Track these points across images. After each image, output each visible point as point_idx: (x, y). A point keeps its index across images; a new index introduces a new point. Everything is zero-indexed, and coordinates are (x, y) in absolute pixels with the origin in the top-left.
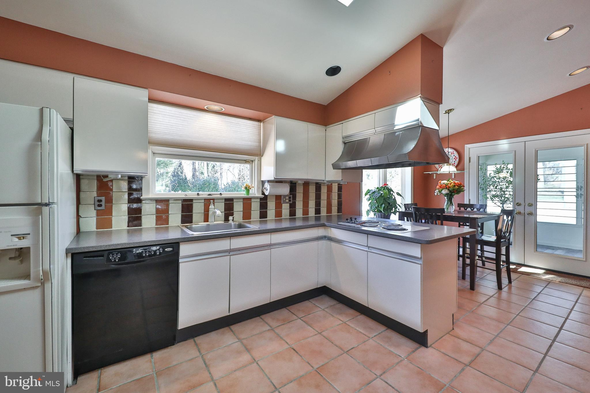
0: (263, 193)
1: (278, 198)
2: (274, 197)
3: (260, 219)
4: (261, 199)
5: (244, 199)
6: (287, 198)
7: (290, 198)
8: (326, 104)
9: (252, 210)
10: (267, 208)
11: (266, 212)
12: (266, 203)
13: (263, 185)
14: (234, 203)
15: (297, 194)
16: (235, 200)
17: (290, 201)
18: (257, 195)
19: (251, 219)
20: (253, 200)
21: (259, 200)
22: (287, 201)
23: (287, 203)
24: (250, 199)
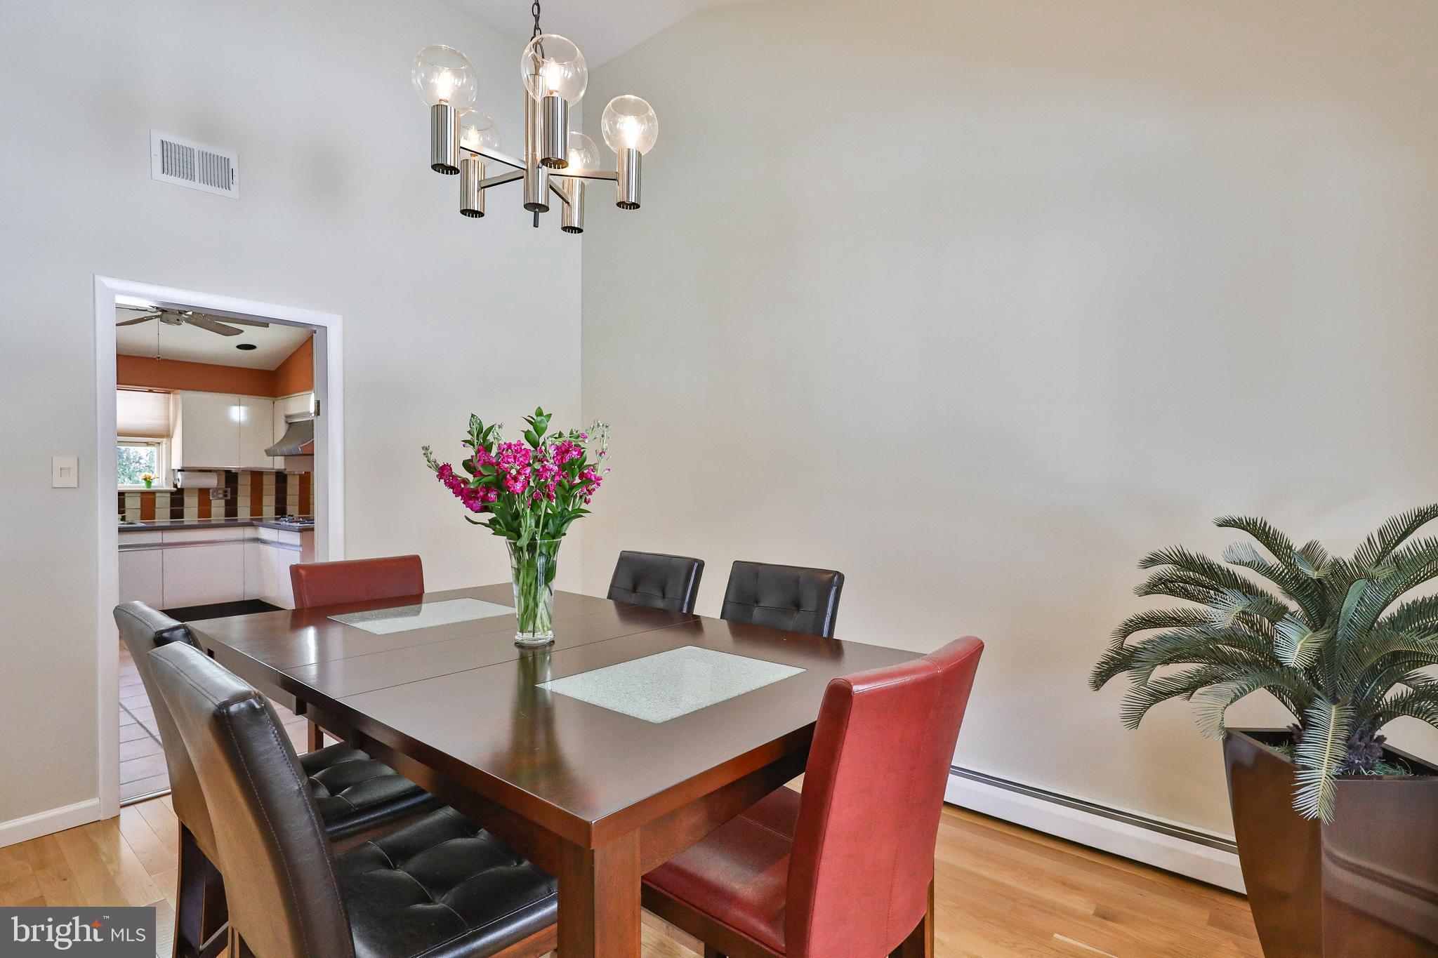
0: (175, 486)
1: (204, 493)
2: (197, 492)
3: (171, 518)
4: (172, 493)
5: (143, 493)
6: (221, 492)
7: (226, 492)
8: (273, 369)
9: (157, 506)
10: (182, 505)
11: (182, 510)
12: (182, 499)
13: (174, 475)
14: (126, 499)
15: (240, 488)
16: (126, 495)
17: (226, 496)
18: (165, 488)
19: (154, 519)
20: (157, 495)
21: (169, 495)
22: (221, 496)
23: (220, 499)
24: (153, 493)
